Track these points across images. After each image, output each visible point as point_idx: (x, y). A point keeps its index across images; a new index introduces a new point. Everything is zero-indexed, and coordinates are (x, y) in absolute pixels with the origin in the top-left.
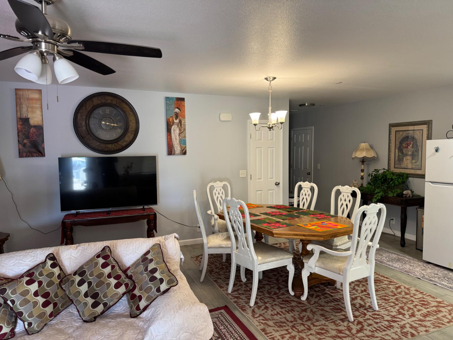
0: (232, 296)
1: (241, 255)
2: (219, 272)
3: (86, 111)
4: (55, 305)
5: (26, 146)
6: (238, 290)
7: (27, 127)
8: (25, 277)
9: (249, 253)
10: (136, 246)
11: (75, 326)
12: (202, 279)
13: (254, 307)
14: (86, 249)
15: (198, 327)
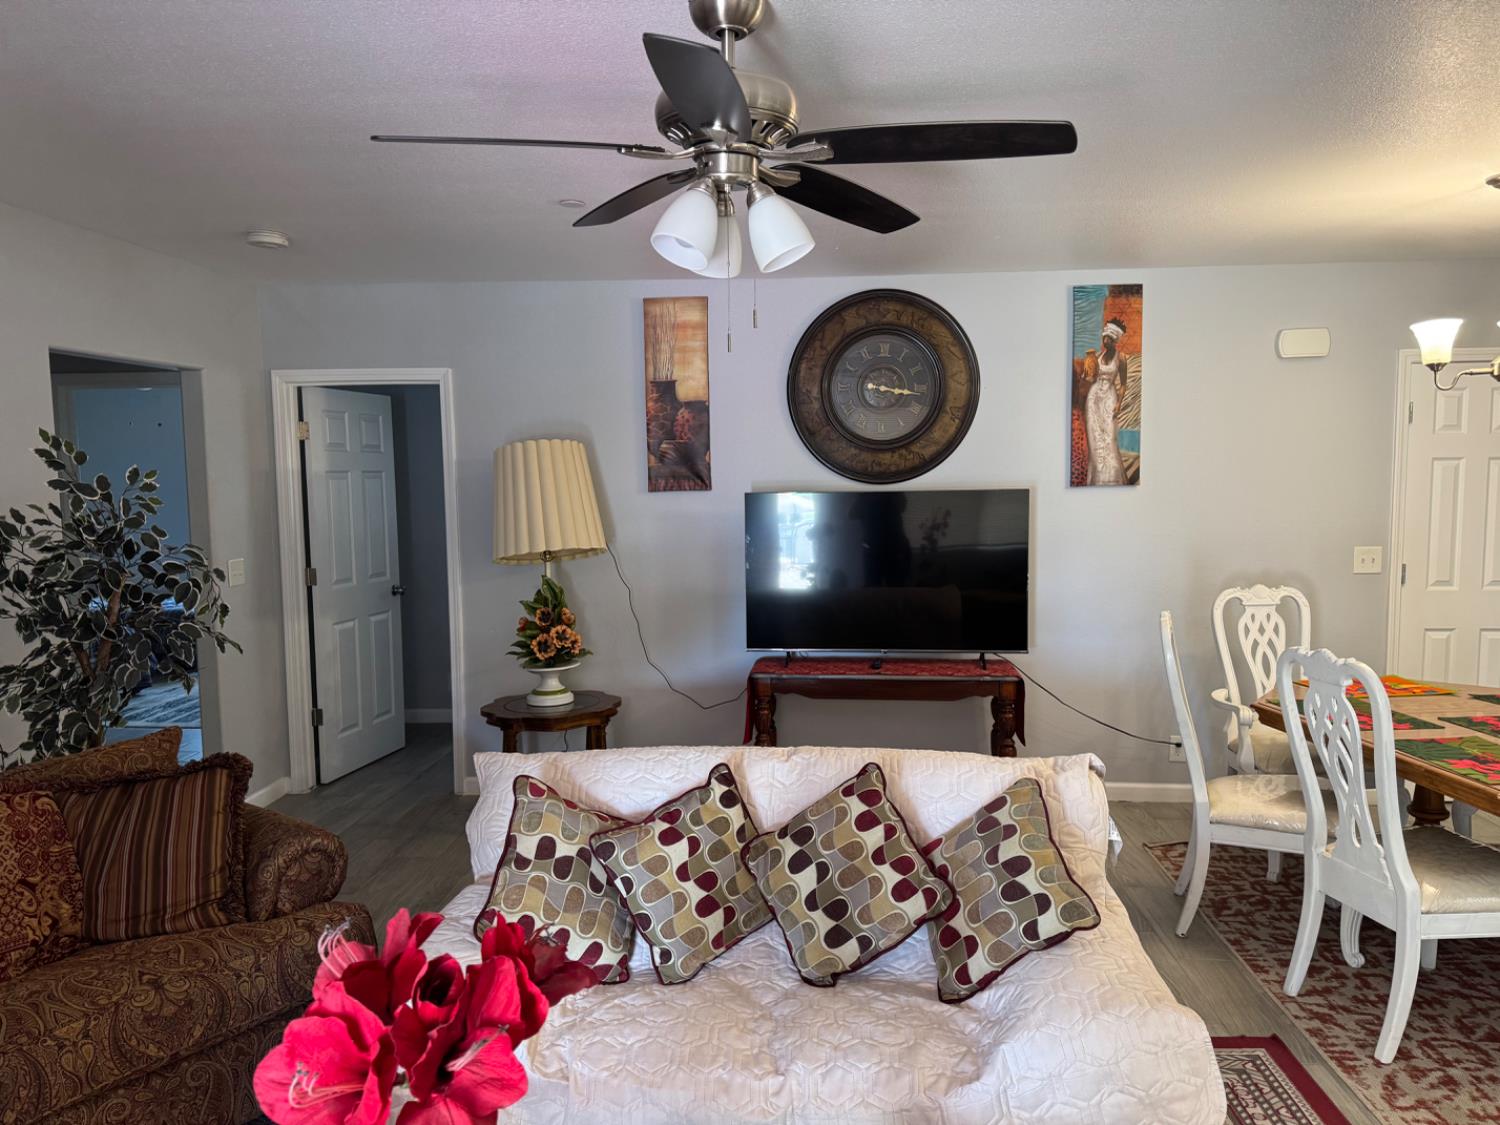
0: (1303, 1009)
1: (1346, 865)
2: (1250, 913)
3: (824, 352)
4: (729, 914)
5: (665, 459)
6: (1327, 991)
7: (669, 408)
8: (657, 821)
9: (1383, 862)
10: (959, 776)
11: (778, 988)
12: (1183, 927)
13: (1395, 1066)
14: (815, 765)
15: (1168, 1085)
